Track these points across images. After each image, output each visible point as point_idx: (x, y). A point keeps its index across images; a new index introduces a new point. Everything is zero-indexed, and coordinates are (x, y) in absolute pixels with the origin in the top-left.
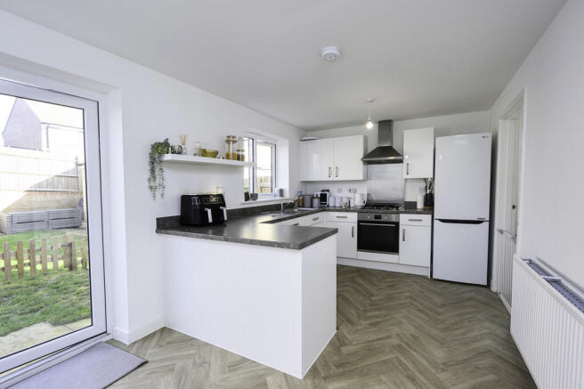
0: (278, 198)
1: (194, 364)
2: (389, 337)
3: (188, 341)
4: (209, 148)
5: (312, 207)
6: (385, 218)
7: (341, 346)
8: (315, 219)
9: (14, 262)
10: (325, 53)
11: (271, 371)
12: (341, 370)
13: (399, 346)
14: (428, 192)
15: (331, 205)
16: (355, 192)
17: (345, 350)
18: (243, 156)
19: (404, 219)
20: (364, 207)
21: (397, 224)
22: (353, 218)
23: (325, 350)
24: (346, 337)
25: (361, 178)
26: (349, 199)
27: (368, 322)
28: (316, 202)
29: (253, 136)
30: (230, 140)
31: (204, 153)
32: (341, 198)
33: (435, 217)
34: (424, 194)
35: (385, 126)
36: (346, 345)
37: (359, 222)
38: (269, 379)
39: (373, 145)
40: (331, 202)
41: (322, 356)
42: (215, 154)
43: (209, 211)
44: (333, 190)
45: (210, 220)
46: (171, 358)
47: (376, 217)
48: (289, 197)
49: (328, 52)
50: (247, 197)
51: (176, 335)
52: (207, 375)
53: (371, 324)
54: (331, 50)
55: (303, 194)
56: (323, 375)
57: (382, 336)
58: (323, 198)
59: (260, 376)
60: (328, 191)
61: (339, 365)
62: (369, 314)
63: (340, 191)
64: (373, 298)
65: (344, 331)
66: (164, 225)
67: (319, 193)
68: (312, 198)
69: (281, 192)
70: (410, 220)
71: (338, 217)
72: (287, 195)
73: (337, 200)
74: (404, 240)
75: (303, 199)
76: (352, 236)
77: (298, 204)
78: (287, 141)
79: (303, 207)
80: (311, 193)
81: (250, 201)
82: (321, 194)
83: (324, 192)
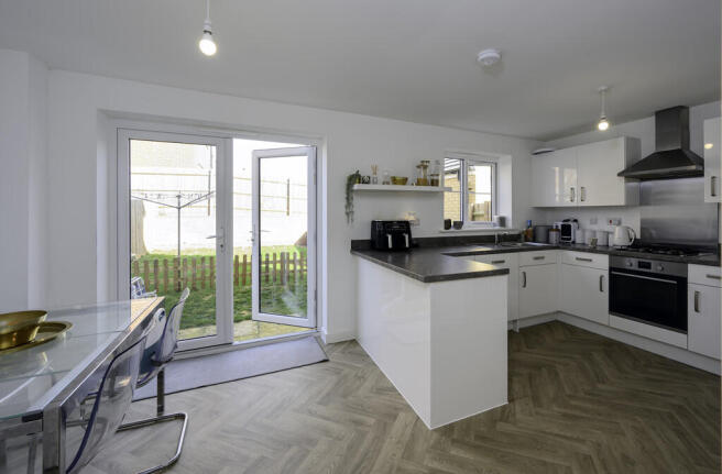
0: (497, 228)
1: (356, 375)
2: (583, 441)
3: (364, 356)
4: (400, 175)
5: (547, 242)
6: (657, 268)
7: (501, 420)
8: (536, 258)
9: (298, 267)
10: (481, 57)
11: (408, 408)
12: (478, 443)
13: (587, 458)
15: (578, 241)
16: (618, 224)
17: (501, 426)
18: (437, 181)
19: (696, 274)
20: (626, 248)
21: (683, 282)
22: (602, 263)
23: (476, 416)
24: (514, 415)
25: (622, 203)
26: (608, 234)
27: (563, 411)
28: (554, 236)
29: (462, 156)
30: (423, 165)
31: (395, 181)
32: (594, 232)
36: (506, 421)
37: (611, 269)
38: (402, 415)
40: (577, 236)
41: (469, 420)
42: (404, 181)
43: (390, 237)
44: (585, 220)
45: (390, 246)
46: (344, 365)
47: (641, 265)
48: (512, 227)
49: (485, 56)
50: (448, 224)
51: (357, 348)
52: (358, 388)
53: (565, 415)
54: (487, 54)
55: (534, 224)
56: (455, 437)
57: (569, 434)
58: (566, 230)
59: (396, 409)
60: (576, 221)
61: (482, 438)
62: (573, 403)
64: (600, 386)
65: (517, 407)
66: (358, 247)
67: (560, 224)
68: (549, 229)
69: (502, 221)
70: (709, 276)
71: (577, 259)
72: (510, 224)
73: (588, 235)
74: (696, 310)
75: (534, 231)
76: (601, 290)
77: (526, 237)
78: (510, 157)
79: (534, 241)
80: (549, 223)
81: (452, 229)
82: (562, 225)
83: (566, 223)
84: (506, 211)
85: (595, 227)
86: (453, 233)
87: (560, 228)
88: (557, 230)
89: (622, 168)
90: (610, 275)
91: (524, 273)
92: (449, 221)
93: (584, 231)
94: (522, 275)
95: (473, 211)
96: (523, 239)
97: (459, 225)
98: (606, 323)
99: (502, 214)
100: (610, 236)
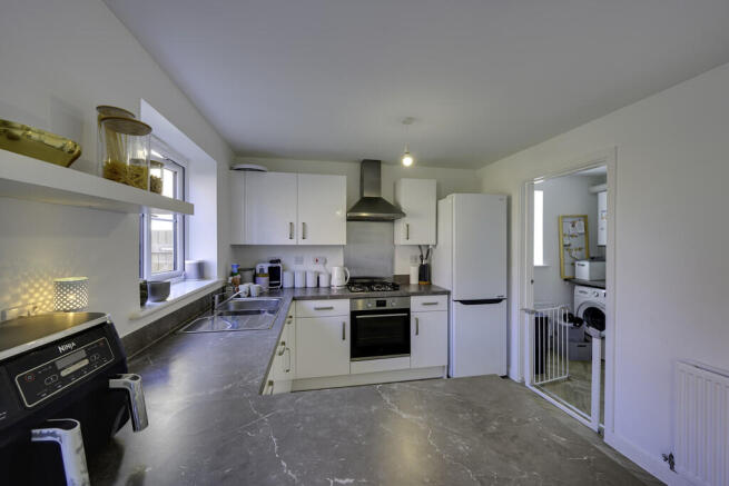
14: (424, 262)
15: (287, 285)
19: (416, 303)
21: (408, 311)
25: (343, 242)
34: (419, 265)
37: (353, 314)
40: (286, 280)
44: (288, 259)
47: (379, 304)
48: (217, 277)
50: (145, 294)
58: (275, 274)
60: (280, 261)
63: (300, 261)
71: (317, 309)
74: (417, 334)
78: (215, 164)
82: (270, 268)
83: (274, 265)
85: (303, 267)
87: (266, 271)
88: (263, 274)
90: (353, 320)
93: (293, 273)
99: (200, 258)
100: (322, 276)
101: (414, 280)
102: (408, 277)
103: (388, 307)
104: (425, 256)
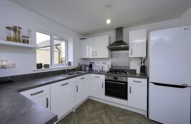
0: (68, 66)
5: (85, 71)
6: (119, 79)
14: (143, 64)
16: (105, 64)
18: (28, 41)
19: (130, 81)
20: (108, 72)
21: (126, 83)
22: (103, 78)
25: (108, 57)
28: (87, 68)
29: (51, 34)
32: (99, 67)
33: (150, 81)
34: (140, 66)
35: (119, 30)
37: (106, 80)
39: (113, 40)
40: (94, 68)
44: (96, 62)
47: (115, 78)
48: (74, 66)
58: (91, 66)
60: (93, 63)
63: (98, 63)
67: (89, 64)
68: (86, 66)
69: (69, 63)
70: (134, 81)
71: (95, 77)
72: (72, 65)
73: (97, 68)
74: (130, 93)
75: (81, 67)
76: (103, 88)
77: (78, 69)
78: (72, 38)
79: (81, 71)
80: (85, 64)
81: (43, 68)
82: (90, 64)
83: (91, 64)
84: (71, 60)
85: (99, 65)
86: (43, 70)
87: (89, 65)
88: (88, 66)
89: (108, 45)
90: (106, 82)
91: (77, 86)
92: (41, 64)
93: (96, 66)
94: (76, 87)
95: (61, 60)
96: (77, 70)
97: (47, 66)
98: (104, 99)
99: (70, 61)
100: (103, 68)
101: (138, 72)
102: (135, 70)
103: (118, 80)
104: (143, 62)
